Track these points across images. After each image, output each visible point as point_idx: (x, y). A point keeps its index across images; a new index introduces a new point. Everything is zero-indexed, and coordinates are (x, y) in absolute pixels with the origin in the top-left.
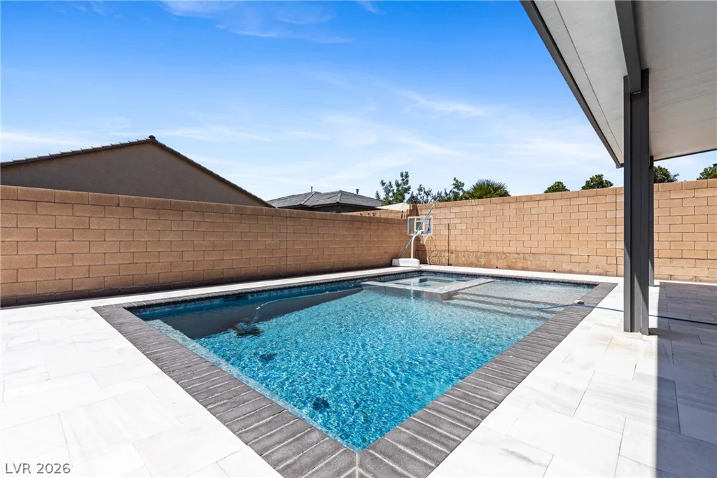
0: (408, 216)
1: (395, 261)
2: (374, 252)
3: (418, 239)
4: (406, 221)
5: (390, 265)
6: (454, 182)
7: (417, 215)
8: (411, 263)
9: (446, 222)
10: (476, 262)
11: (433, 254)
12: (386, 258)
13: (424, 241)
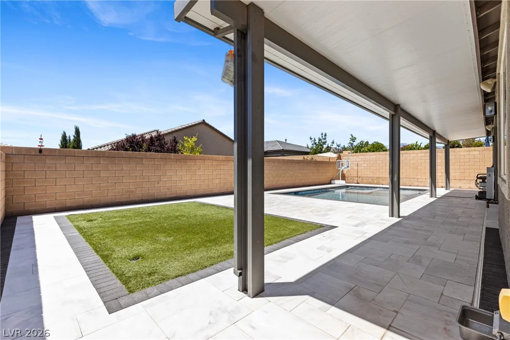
0: (337, 160)
1: (332, 182)
2: (324, 177)
3: (342, 171)
4: (336, 162)
5: (330, 183)
6: (351, 137)
7: (341, 159)
8: (339, 182)
9: (356, 163)
10: (372, 182)
11: (349, 178)
12: (328, 180)
13: (345, 172)
